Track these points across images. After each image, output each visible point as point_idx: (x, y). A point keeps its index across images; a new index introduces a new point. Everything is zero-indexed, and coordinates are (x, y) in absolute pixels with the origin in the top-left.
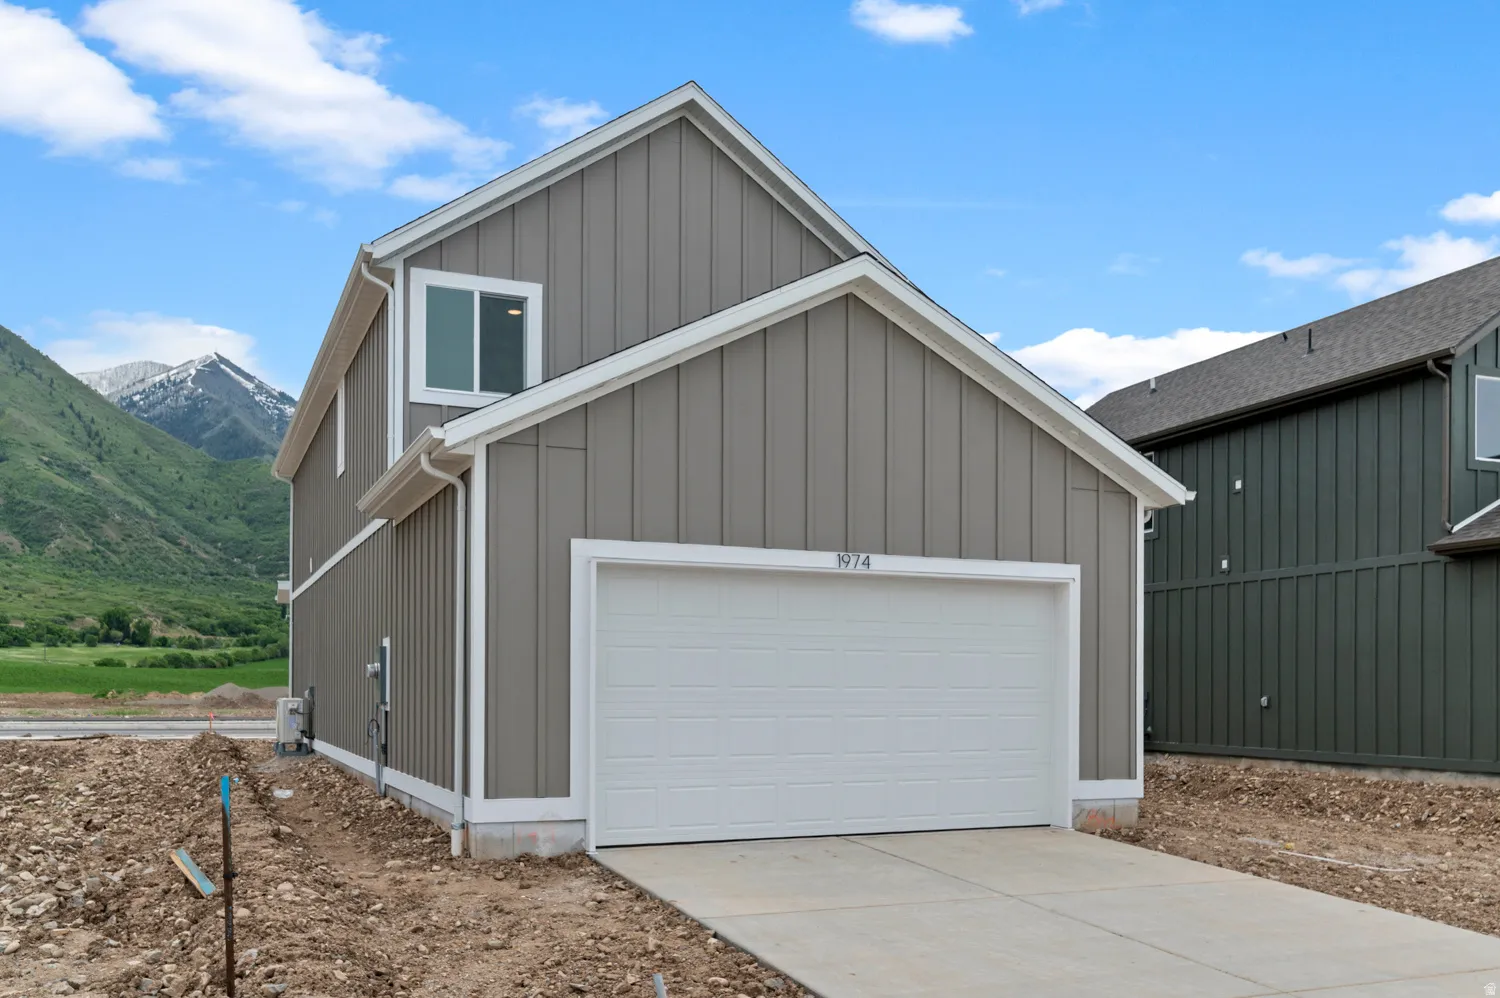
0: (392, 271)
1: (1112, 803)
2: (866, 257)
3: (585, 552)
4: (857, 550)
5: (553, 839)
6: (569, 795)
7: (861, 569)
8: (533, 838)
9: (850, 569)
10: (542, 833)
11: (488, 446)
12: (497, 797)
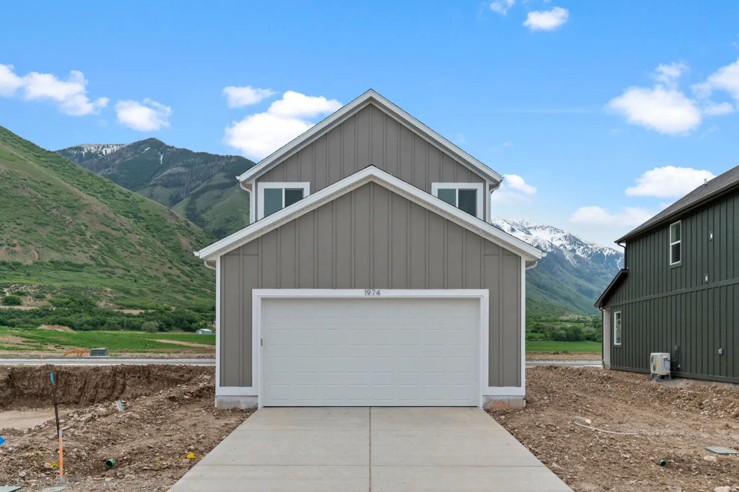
0: (251, 185)
1: (507, 397)
2: (372, 166)
3: (257, 294)
4: (374, 288)
5: (246, 403)
6: (251, 386)
7: (376, 296)
8: (239, 402)
9: (371, 296)
10: (242, 400)
11: (221, 256)
12: (225, 386)
